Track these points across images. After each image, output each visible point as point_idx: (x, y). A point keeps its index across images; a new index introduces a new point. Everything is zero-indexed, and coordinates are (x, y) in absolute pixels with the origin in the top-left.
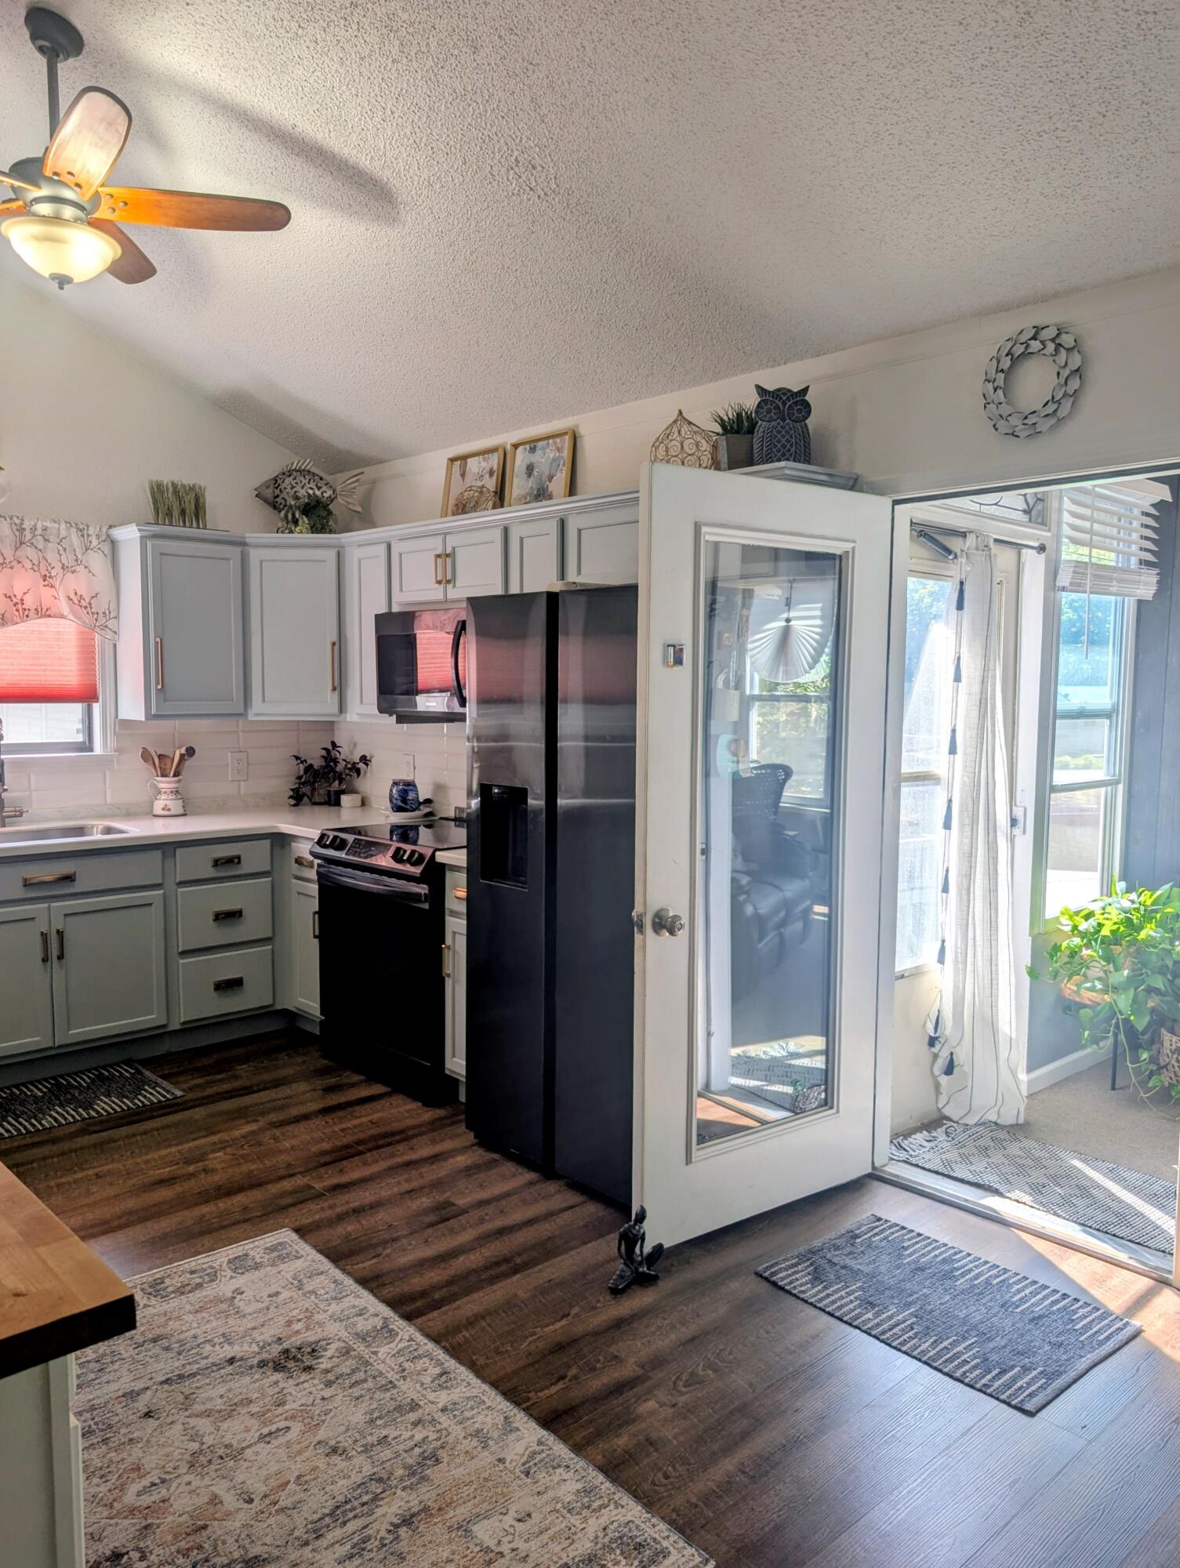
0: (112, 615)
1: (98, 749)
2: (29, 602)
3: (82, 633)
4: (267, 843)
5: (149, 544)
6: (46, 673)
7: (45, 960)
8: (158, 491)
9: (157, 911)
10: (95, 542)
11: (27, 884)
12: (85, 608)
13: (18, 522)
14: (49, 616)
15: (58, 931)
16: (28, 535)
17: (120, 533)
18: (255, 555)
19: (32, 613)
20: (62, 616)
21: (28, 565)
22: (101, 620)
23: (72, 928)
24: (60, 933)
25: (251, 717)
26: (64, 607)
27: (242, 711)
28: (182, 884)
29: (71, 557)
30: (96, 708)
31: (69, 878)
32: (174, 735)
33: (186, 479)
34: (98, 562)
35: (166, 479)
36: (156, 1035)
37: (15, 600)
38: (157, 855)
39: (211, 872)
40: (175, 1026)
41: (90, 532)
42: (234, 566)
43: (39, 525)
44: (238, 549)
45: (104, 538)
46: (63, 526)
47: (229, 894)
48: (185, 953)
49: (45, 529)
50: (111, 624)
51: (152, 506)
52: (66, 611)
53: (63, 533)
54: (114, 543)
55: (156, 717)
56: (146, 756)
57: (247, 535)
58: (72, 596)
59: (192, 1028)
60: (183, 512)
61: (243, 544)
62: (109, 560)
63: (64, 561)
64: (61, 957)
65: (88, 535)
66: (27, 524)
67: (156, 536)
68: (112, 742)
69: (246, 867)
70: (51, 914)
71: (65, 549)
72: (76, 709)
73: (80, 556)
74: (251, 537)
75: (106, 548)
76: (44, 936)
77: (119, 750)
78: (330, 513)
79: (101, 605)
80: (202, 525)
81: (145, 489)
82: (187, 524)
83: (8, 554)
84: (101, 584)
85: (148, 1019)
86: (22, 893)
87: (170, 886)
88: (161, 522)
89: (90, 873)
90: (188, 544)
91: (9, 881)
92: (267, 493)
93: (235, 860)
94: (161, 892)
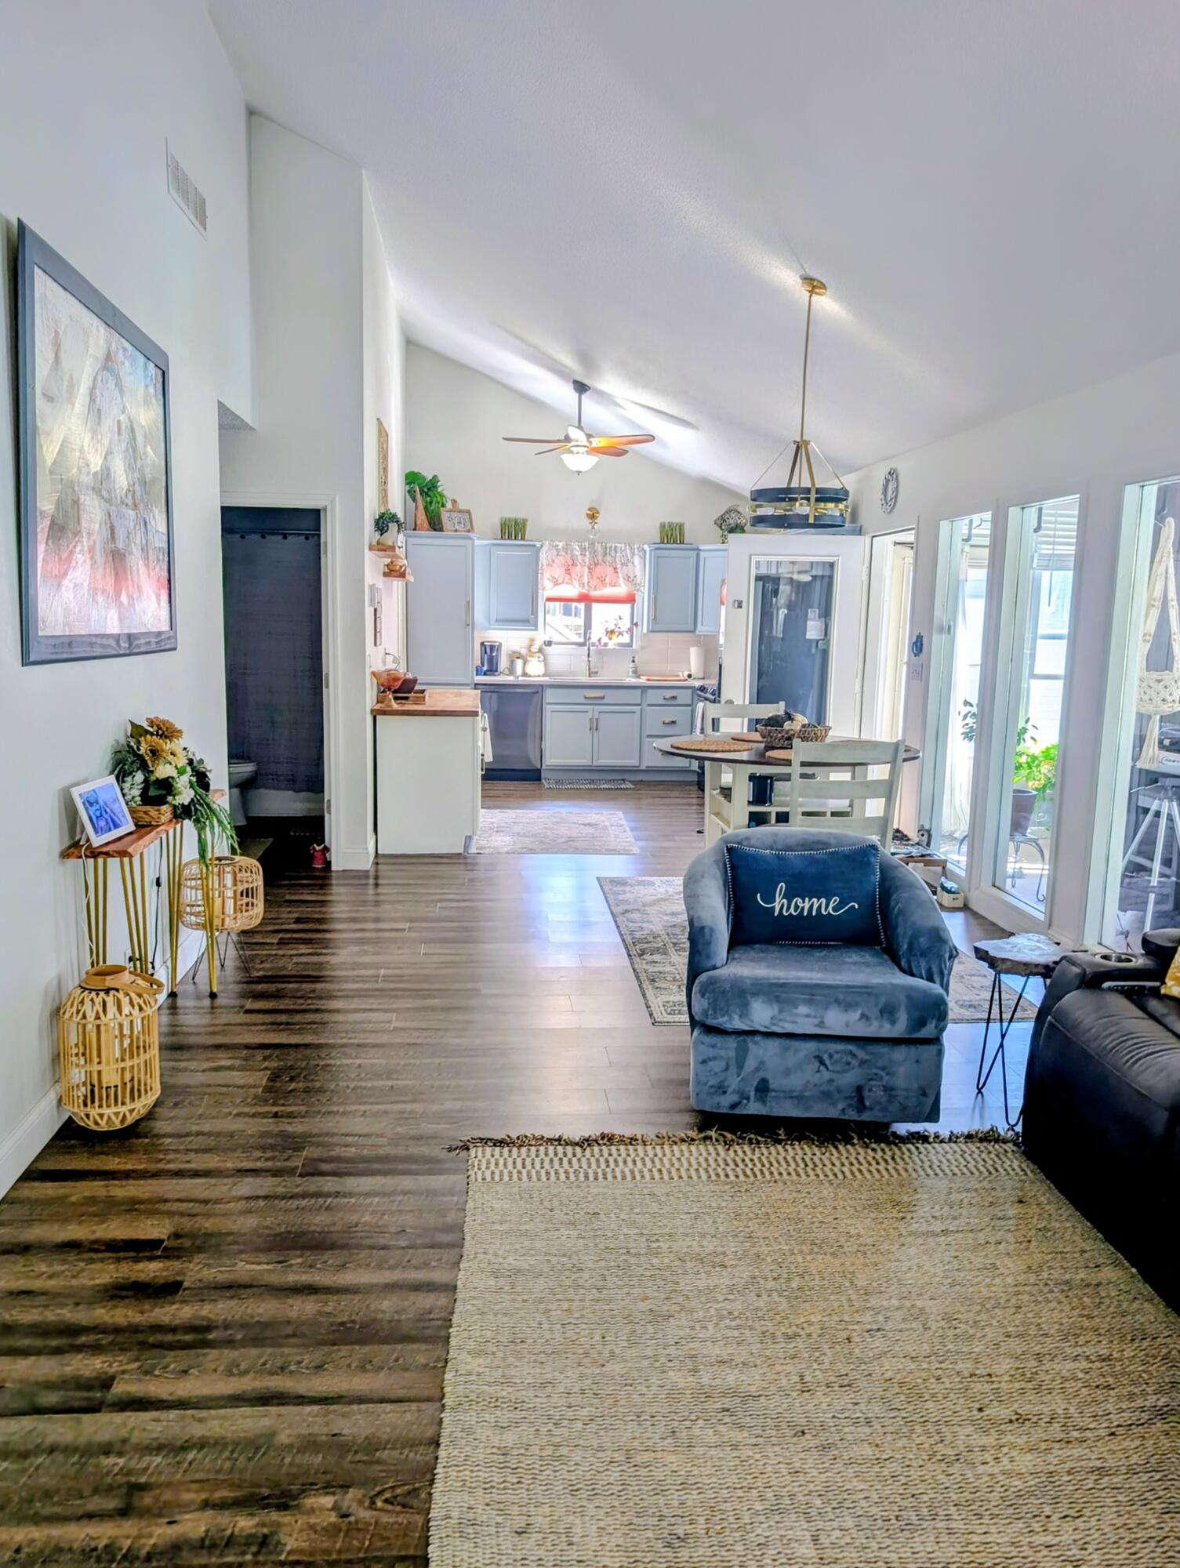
0: (642, 585)
1: (634, 646)
2: (607, 580)
4: (690, 691)
5: (655, 553)
7: (591, 730)
8: (663, 526)
9: (637, 716)
10: (637, 552)
11: (585, 697)
12: (631, 582)
13: (605, 545)
14: (615, 586)
15: (596, 719)
16: (609, 550)
17: (646, 547)
18: (702, 554)
19: (608, 585)
20: (620, 586)
21: (608, 563)
22: (638, 587)
23: (604, 718)
25: (696, 633)
26: (621, 582)
27: (692, 628)
28: (650, 705)
29: (626, 559)
31: (603, 697)
33: (676, 520)
34: (637, 560)
35: (667, 520)
36: (635, 770)
37: (601, 579)
38: (639, 692)
39: (663, 702)
40: (643, 767)
41: (635, 547)
42: (693, 561)
43: (614, 546)
44: (695, 552)
45: (641, 550)
46: (623, 545)
47: (670, 714)
48: (649, 736)
49: (616, 547)
50: (641, 588)
51: (660, 535)
53: (623, 548)
54: (644, 552)
55: (652, 631)
57: (700, 545)
58: (625, 576)
59: (650, 770)
60: (674, 537)
61: (697, 550)
62: (643, 560)
63: (623, 561)
64: (597, 729)
65: (634, 549)
66: (608, 545)
67: (657, 549)
68: (640, 643)
69: (679, 701)
70: (592, 711)
71: (624, 556)
73: (630, 559)
74: (702, 546)
75: (642, 554)
76: (591, 720)
77: (642, 647)
79: (638, 580)
80: (682, 542)
81: (658, 526)
82: (675, 542)
83: (600, 558)
84: (638, 571)
85: (632, 762)
86: (583, 701)
87: (644, 705)
88: (662, 542)
89: (611, 696)
90: (673, 553)
91: (578, 695)
92: (719, 522)
93: (674, 698)
94: (639, 707)
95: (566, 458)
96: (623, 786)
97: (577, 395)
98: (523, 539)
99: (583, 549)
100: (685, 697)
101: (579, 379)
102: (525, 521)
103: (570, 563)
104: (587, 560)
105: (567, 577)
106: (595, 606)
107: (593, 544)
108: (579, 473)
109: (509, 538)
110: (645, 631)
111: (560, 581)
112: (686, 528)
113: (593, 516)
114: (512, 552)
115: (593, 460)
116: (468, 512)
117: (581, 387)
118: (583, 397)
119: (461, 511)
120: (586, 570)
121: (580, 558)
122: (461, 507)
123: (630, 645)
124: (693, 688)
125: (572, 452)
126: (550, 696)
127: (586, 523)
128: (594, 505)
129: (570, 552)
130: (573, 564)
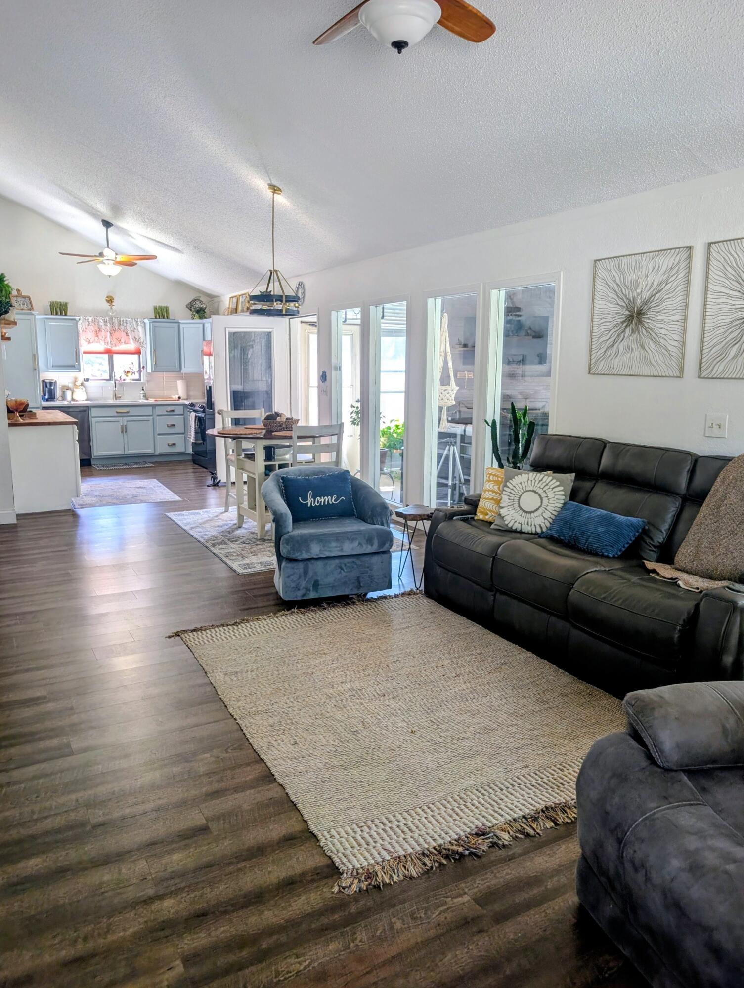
0: (145, 343)
1: (142, 381)
2: (122, 341)
4: (182, 407)
5: (151, 324)
7: (122, 432)
8: (155, 308)
9: (151, 422)
10: (140, 323)
11: (117, 413)
12: (137, 342)
13: (119, 319)
14: (128, 344)
16: (122, 322)
17: (146, 321)
18: (182, 326)
19: (123, 343)
21: (122, 330)
22: (142, 345)
23: (130, 425)
24: (125, 426)
25: (182, 372)
26: (131, 342)
27: (179, 369)
28: (158, 416)
29: (133, 328)
31: (128, 412)
33: (163, 305)
34: (140, 329)
35: (158, 305)
36: (152, 456)
37: (119, 340)
38: (151, 408)
39: (166, 413)
40: (157, 454)
41: (138, 320)
42: (176, 329)
44: (177, 324)
45: (142, 322)
46: (131, 319)
47: (171, 420)
48: (159, 434)
49: (126, 320)
50: (144, 346)
51: (154, 313)
53: (131, 321)
54: (145, 323)
55: (154, 371)
57: (180, 320)
58: (134, 339)
59: (161, 455)
60: (162, 314)
61: (178, 322)
62: (143, 328)
63: (131, 329)
64: (126, 432)
65: (138, 322)
66: (121, 319)
67: (153, 322)
68: (146, 379)
69: (176, 413)
70: (122, 421)
71: (132, 326)
73: (136, 327)
74: (183, 320)
75: (143, 325)
76: (122, 426)
77: (147, 381)
78: (205, 312)
79: (142, 341)
80: (168, 318)
81: (152, 308)
82: (164, 318)
83: (117, 328)
84: (141, 335)
85: (149, 450)
86: (116, 415)
87: (155, 416)
88: (156, 318)
89: (133, 411)
90: (162, 324)
91: (112, 412)
92: (189, 306)
93: (173, 411)
94: (152, 417)
95: (100, 267)
96: (147, 465)
97: (105, 229)
98: (66, 314)
99: (105, 322)
100: (179, 410)
101: (106, 219)
102: (66, 304)
103: (97, 329)
104: (109, 329)
105: (96, 338)
106: (115, 356)
107: (112, 318)
108: (110, 276)
109: (57, 314)
110: (149, 370)
111: (91, 341)
112: (170, 309)
113: (110, 300)
114: (58, 322)
115: (118, 269)
116: (29, 297)
117: (107, 224)
118: (109, 230)
119: (23, 297)
120: (108, 334)
121: (103, 327)
122: (24, 294)
123: (139, 380)
124: (184, 405)
125: (104, 263)
126: (94, 412)
127: (106, 306)
128: (111, 295)
129: (96, 323)
130: (99, 331)
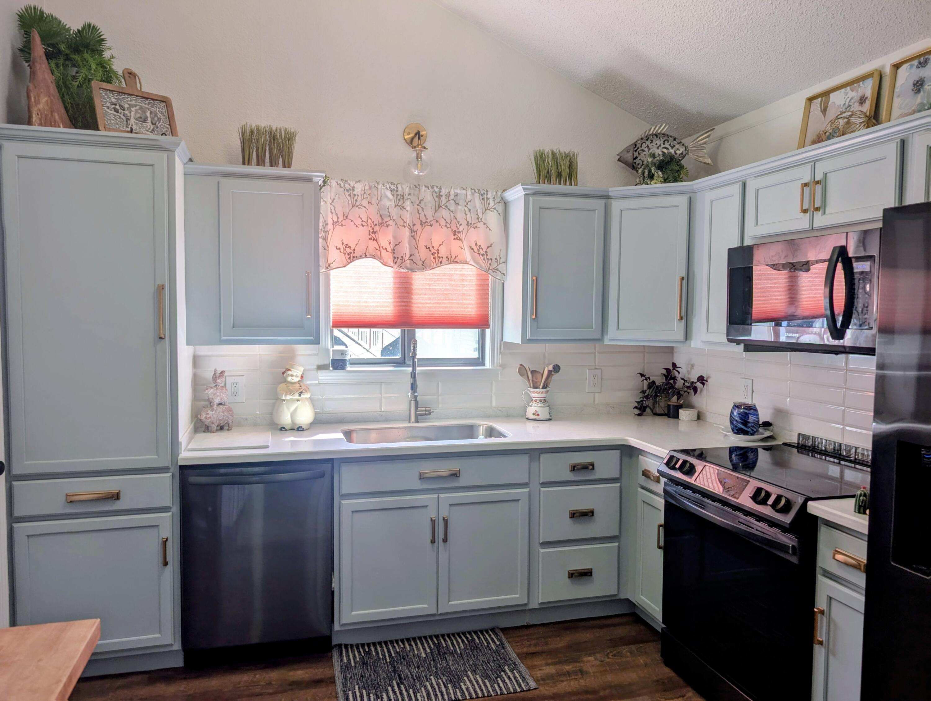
0: (502, 261)
1: (488, 365)
2: (443, 252)
3: (479, 275)
4: (617, 453)
5: (531, 199)
6: (454, 306)
7: (433, 541)
8: (540, 158)
9: (523, 507)
10: (492, 204)
11: (422, 477)
12: (483, 255)
13: (437, 190)
14: (457, 262)
15: (444, 518)
16: (444, 200)
18: (616, 206)
19: (444, 260)
20: (466, 263)
21: (443, 223)
22: (494, 265)
24: (446, 521)
25: (607, 342)
26: (467, 255)
27: (599, 337)
28: (545, 484)
29: (474, 216)
30: (488, 332)
31: (455, 475)
32: (544, 355)
33: (564, 149)
34: (493, 219)
35: (547, 150)
36: (519, 610)
37: (433, 251)
38: (525, 459)
39: (571, 477)
40: (534, 605)
41: (489, 196)
42: (599, 215)
43: (452, 192)
44: (602, 202)
45: (498, 200)
46: (469, 192)
47: (583, 496)
48: (544, 544)
49: (456, 195)
50: (501, 267)
51: (535, 171)
52: (468, 258)
53: (469, 197)
54: (506, 204)
55: (530, 341)
56: (522, 370)
57: (610, 189)
58: (474, 246)
59: (546, 607)
60: (559, 175)
61: (607, 197)
62: (502, 218)
63: (469, 219)
64: (445, 540)
65: (488, 199)
66: (444, 192)
67: (537, 193)
68: (498, 360)
69: (599, 474)
70: (439, 504)
71: (470, 210)
72: (472, 334)
73: (480, 215)
74: (614, 191)
75: (500, 208)
76: (433, 522)
77: (503, 366)
78: (682, 167)
79: (495, 253)
80: (573, 183)
81: (531, 153)
82: (562, 183)
83: (429, 214)
84: (496, 235)
85: (514, 597)
86: (418, 485)
87: (535, 486)
88: (539, 182)
89: (473, 473)
90: (562, 199)
93: (588, 466)
94: (527, 490)
98: (287, 164)
99: (400, 198)
100: (609, 465)
102: (290, 138)
103: (377, 219)
104: (406, 217)
105: (373, 245)
107: (418, 187)
109: (260, 163)
111: (359, 254)
112: (578, 160)
113: (416, 138)
116: (165, 101)
119: (146, 97)
120: (406, 233)
121: (393, 212)
123: (480, 361)
126: (348, 480)
127: (404, 152)
128: (417, 121)
129: (374, 201)
130: (381, 224)
